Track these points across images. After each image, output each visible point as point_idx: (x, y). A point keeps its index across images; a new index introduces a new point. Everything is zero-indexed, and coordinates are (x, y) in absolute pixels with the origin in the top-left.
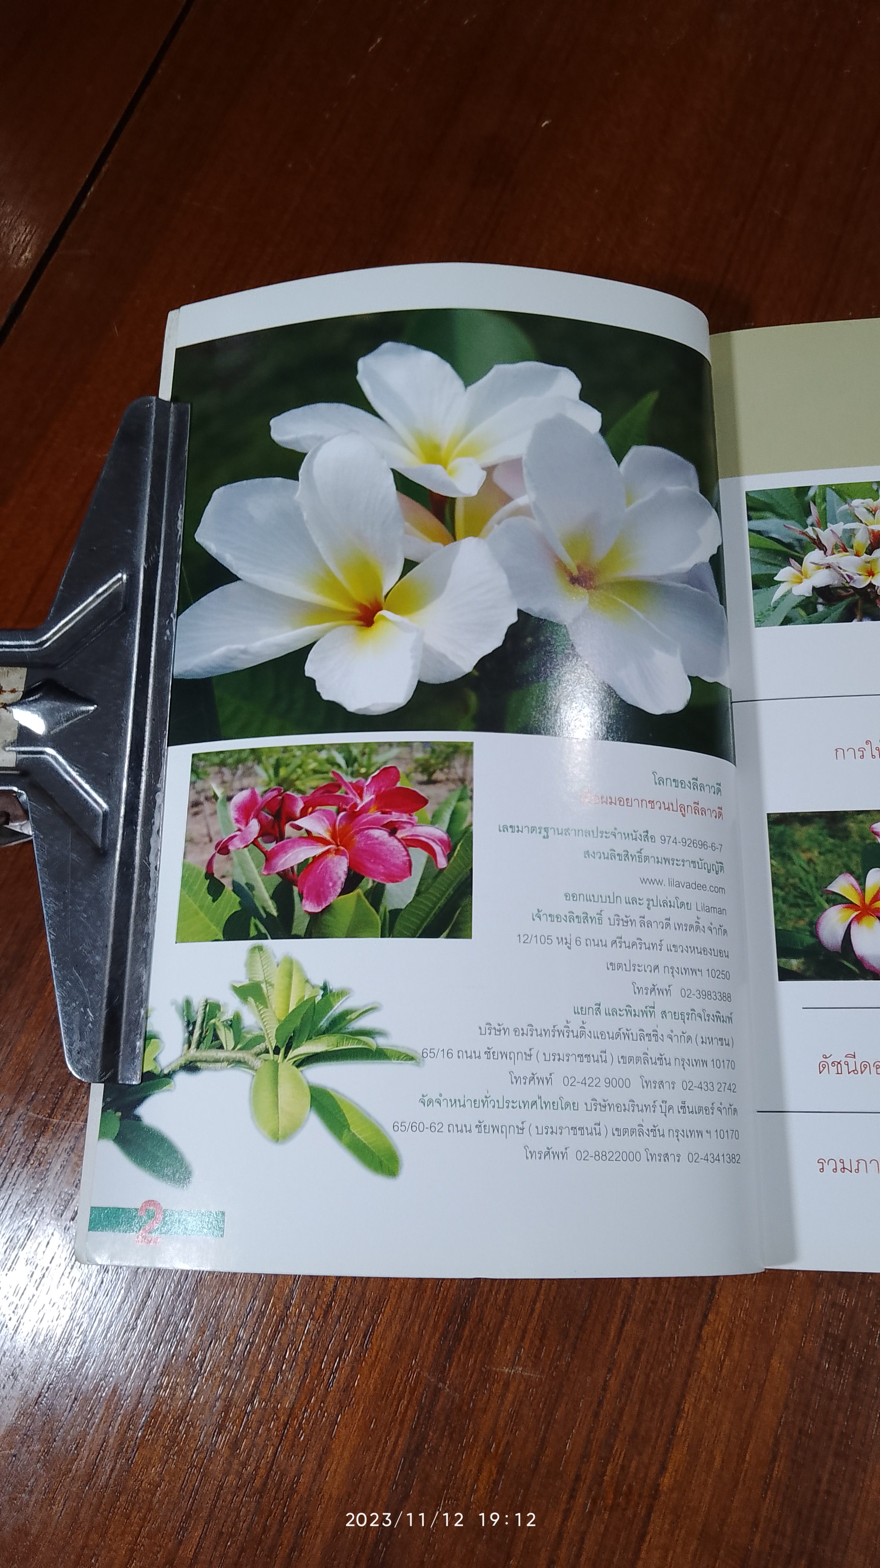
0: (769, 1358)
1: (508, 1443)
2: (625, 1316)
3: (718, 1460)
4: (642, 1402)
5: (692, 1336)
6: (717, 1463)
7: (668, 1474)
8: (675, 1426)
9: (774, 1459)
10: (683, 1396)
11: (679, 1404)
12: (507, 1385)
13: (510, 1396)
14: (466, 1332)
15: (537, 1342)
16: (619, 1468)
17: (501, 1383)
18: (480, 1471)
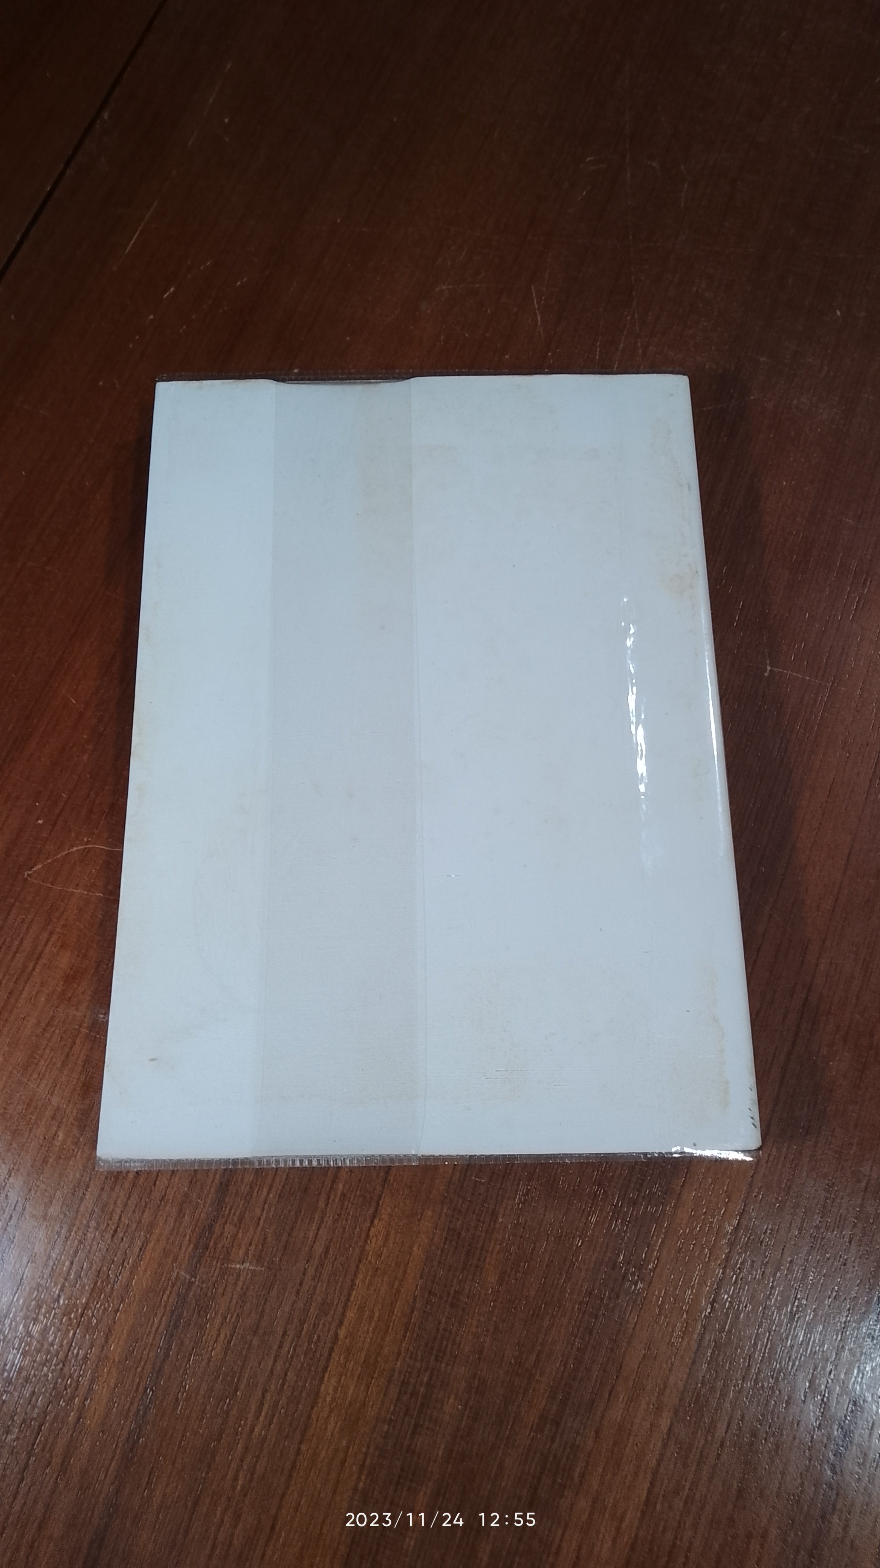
0: (411, 1248)
1: (238, 1315)
2: (320, 1225)
3: (377, 1314)
4: (329, 1281)
5: (364, 1235)
6: (376, 1318)
7: (343, 1328)
8: (349, 1295)
9: (412, 1312)
10: (355, 1274)
11: (353, 1281)
12: (239, 1276)
13: (240, 1284)
14: (212, 1243)
15: (260, 1247)
16: (312, 1325)
17: (235, 1274)
18: (218, 1335)
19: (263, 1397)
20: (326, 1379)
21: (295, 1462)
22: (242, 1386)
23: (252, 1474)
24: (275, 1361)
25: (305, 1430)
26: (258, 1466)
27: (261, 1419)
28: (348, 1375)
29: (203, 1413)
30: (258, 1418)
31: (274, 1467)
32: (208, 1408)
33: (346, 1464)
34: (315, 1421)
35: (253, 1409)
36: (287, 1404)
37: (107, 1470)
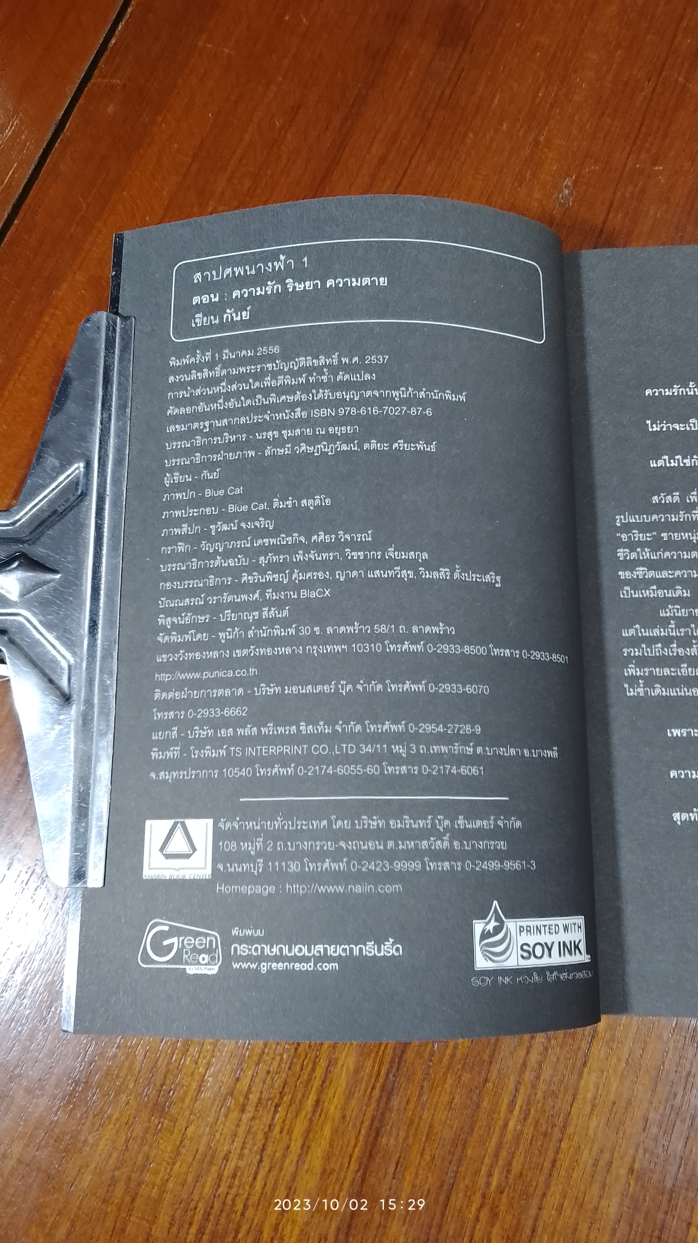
19: (517, 1090)
20: (585, 1075)
21: (554, 1162)
22: (493, 1077)
23: (509, 1172)
24: (528, 1052)
25: (565, 1127)
26: (514, 1163)
27: (516, 1112)
28: (611, 1071)
29: (452, 1102)
30: (512, 1112)
31: (533, 1165)
32: (457, 1097)
33: (613, 1166)
34: (575, 1118)
35: (506, 1102)
36: (544, 1098)
37: (351, 1156)
